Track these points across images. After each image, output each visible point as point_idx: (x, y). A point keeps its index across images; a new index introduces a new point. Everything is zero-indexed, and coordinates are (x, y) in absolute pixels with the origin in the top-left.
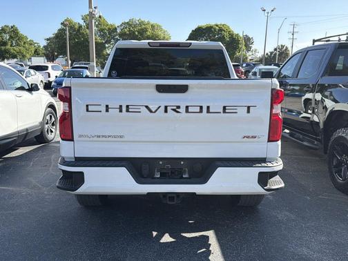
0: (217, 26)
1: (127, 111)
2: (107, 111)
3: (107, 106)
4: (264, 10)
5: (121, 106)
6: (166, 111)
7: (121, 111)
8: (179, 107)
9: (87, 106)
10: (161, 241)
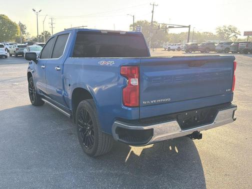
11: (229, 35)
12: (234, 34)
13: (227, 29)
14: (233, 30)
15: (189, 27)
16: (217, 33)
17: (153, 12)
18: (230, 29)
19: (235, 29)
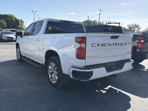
0: (9, 15)
1: (104, 46)
2: (98, 46)
3: (98, 44)
4: (33, 11)
5: (102, 44)
6: (113, 45)
7: (102, 46)
8: (116, 44)
9: (92, 44)
10: (106, 91)
11: (135, 29)
12: (137, 28)
13: (133, 25)
14: (137, 26)
15: (119, 23)
16: (128, 28)
17: (100, 14)
18: (135, 26)
19: (138, 26)
